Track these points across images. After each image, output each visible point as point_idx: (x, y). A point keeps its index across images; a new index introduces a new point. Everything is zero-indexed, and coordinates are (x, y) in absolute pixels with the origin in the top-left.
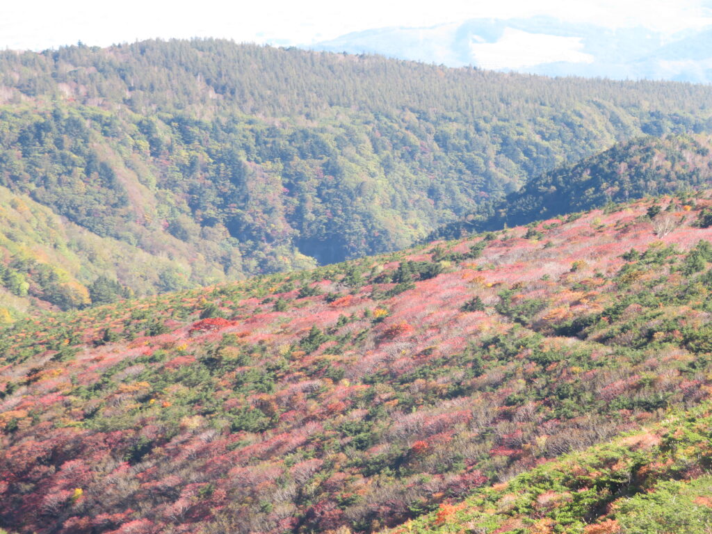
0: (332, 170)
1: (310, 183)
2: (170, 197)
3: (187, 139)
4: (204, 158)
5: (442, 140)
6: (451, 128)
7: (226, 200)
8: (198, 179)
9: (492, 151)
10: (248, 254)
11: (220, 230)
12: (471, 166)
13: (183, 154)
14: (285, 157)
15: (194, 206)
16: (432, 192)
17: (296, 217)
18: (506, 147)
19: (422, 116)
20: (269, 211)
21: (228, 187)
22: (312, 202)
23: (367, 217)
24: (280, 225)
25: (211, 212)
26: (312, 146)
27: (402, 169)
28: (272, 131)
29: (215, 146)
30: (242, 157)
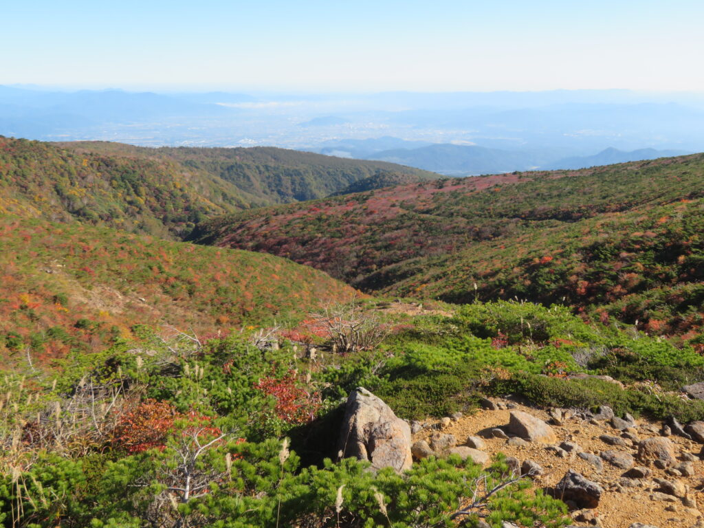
0: (302, 179)
1: (297, 182)
2: (264, 184)
3: (268, 170)
4: (272, 175)
5: (329, 173)
6: (331, 170)
7: (277, 185)
8: (270, 180)
9: (340, 176)
10: (282, 199)
11: (275, 193)
12: (335, 179)
13: (267, 174)
14: (291, 175)
15: (269, 187)
16: (326, 185)
17: (294, 190)
18: (344, 175)
19: (324, 167)
20: (287, 188)
21: (277, 182)
22: (298, 187)
23: (311, 191)
24: (290, 192)
25: (273, 188)
26: (298, 174)
27: (319, 179)
28: (288, 169)
29: (274, 172)
30: (281, 175)
